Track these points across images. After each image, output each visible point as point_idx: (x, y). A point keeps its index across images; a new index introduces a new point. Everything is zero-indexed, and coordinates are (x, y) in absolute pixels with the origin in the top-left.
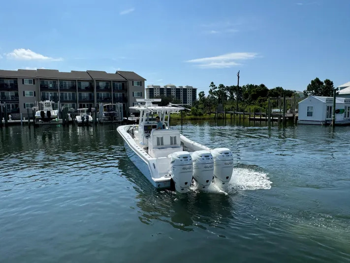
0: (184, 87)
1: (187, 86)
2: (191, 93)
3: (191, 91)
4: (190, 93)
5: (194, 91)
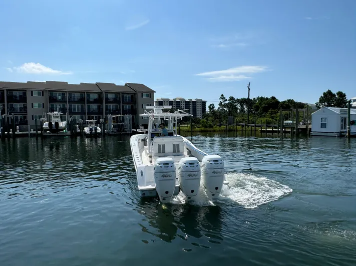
0: (194, 100)
1: (197, 99)
2: (201, 106)
3: (201, 104)
4: (199, 105)
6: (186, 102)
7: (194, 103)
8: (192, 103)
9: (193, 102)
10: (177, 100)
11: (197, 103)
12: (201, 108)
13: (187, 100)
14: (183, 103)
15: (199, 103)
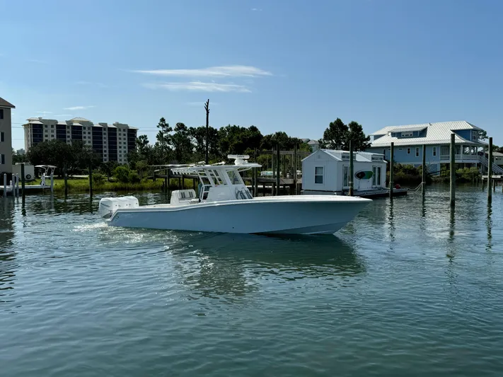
0: (110, 125)
1: (117, 124)
2: (126, 137)
3: (126, 133)
4: (122, 137)
5: (132, 132)
6: (95, 128)
7: (112, 132)
8: (107, 132)
9: (110, 129)
10: (74, 124)
11: (118, 132)
12: (126, 141)
13: (96, 124)
14: (87, 131)
15: (122, 133)
